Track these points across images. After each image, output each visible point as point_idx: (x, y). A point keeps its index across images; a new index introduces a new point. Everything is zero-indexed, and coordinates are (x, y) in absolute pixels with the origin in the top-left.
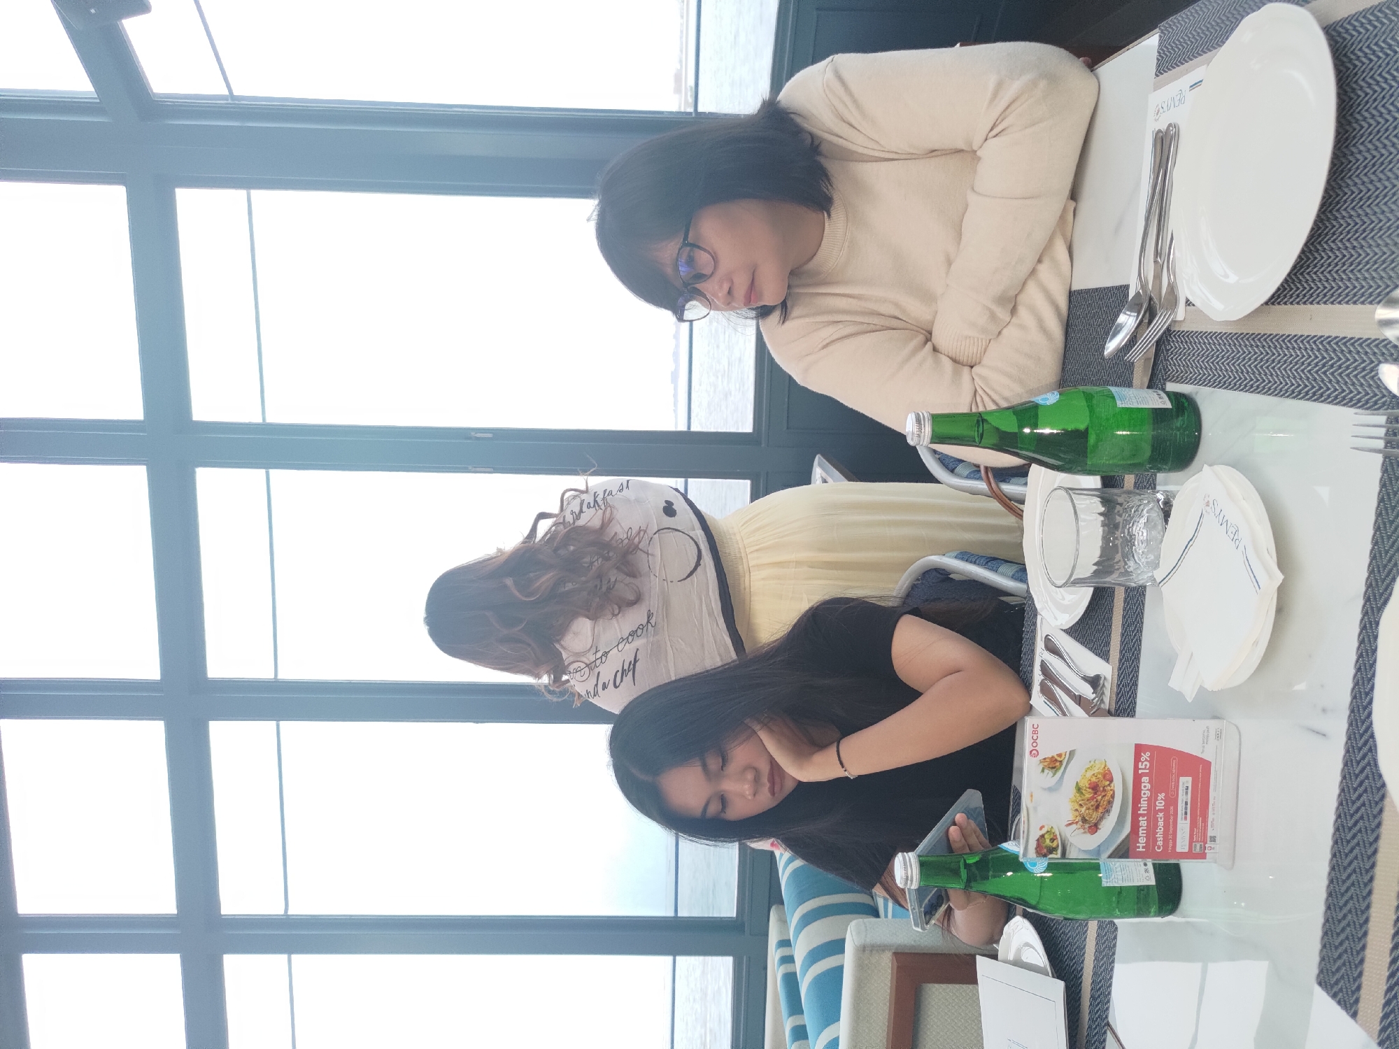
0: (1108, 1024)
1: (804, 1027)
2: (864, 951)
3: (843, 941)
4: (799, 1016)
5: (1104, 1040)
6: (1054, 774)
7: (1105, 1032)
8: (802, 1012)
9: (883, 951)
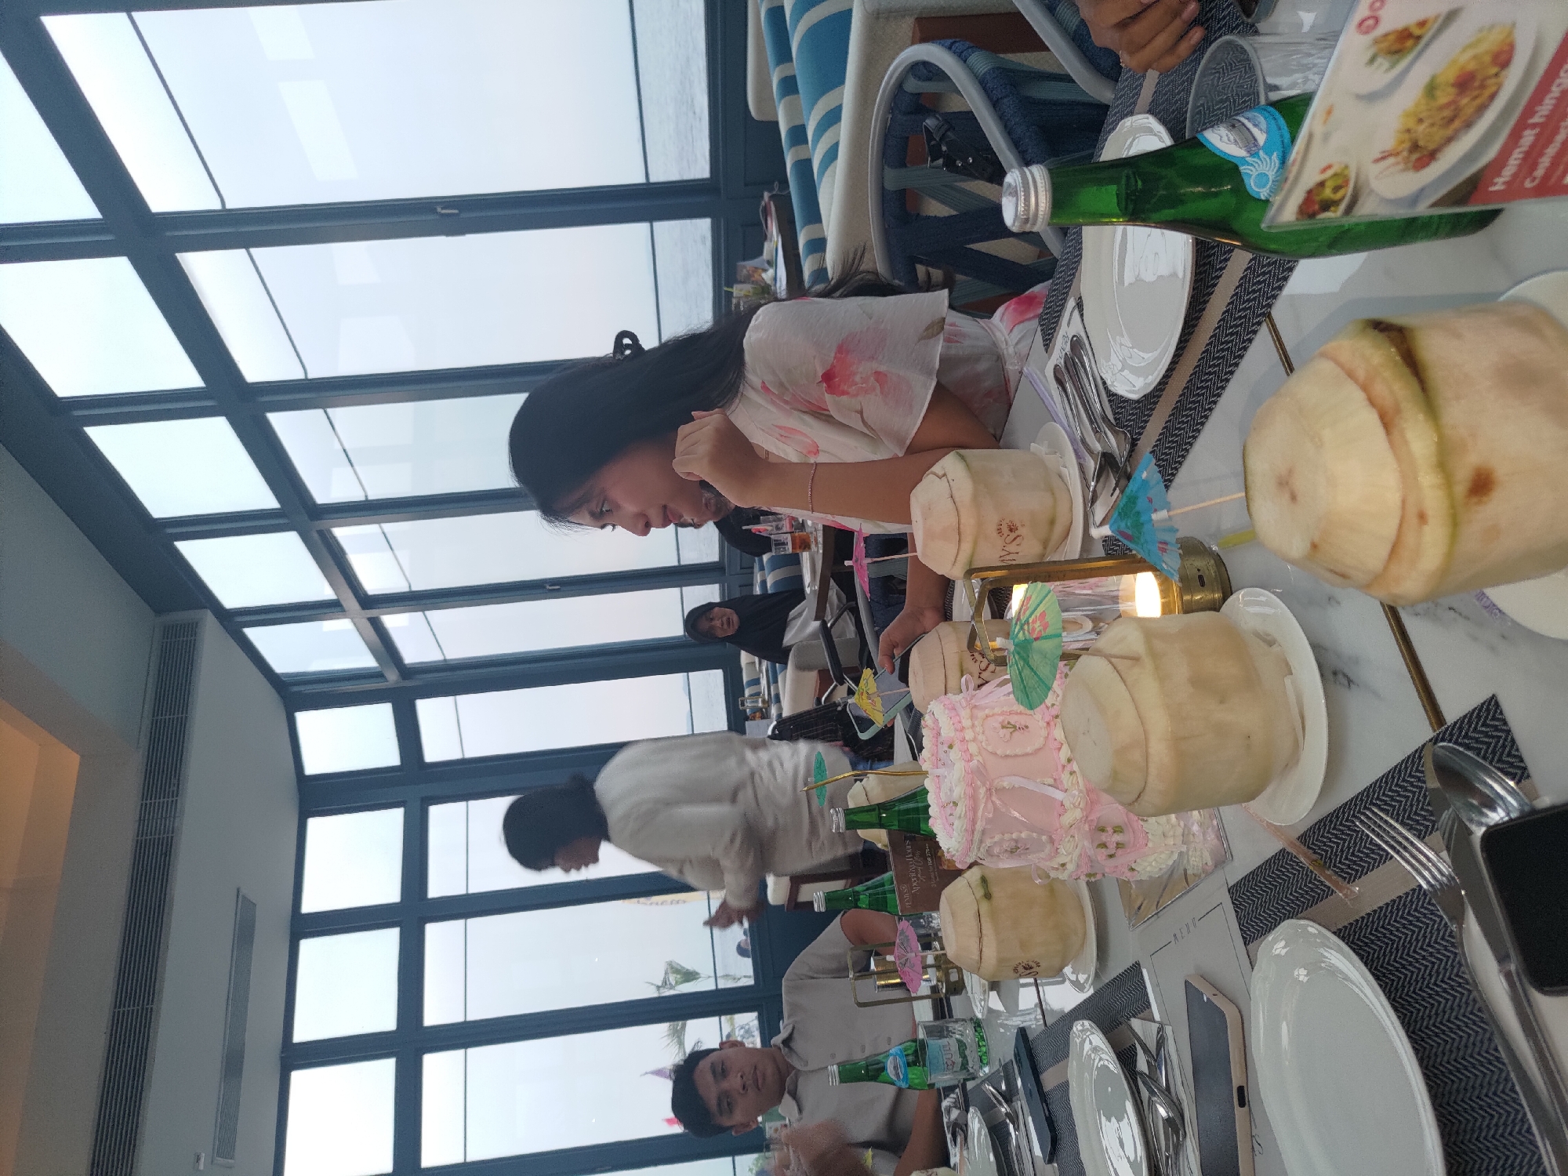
0: (1269, 316)
1: (794, 78)
2: (878, 18)
3: (850, 11)
4: (788, 65)
5: (1255, 332)
6: (1393, 66)
7: (1259, 323)
8: (790, 59)
9: (903, 17)
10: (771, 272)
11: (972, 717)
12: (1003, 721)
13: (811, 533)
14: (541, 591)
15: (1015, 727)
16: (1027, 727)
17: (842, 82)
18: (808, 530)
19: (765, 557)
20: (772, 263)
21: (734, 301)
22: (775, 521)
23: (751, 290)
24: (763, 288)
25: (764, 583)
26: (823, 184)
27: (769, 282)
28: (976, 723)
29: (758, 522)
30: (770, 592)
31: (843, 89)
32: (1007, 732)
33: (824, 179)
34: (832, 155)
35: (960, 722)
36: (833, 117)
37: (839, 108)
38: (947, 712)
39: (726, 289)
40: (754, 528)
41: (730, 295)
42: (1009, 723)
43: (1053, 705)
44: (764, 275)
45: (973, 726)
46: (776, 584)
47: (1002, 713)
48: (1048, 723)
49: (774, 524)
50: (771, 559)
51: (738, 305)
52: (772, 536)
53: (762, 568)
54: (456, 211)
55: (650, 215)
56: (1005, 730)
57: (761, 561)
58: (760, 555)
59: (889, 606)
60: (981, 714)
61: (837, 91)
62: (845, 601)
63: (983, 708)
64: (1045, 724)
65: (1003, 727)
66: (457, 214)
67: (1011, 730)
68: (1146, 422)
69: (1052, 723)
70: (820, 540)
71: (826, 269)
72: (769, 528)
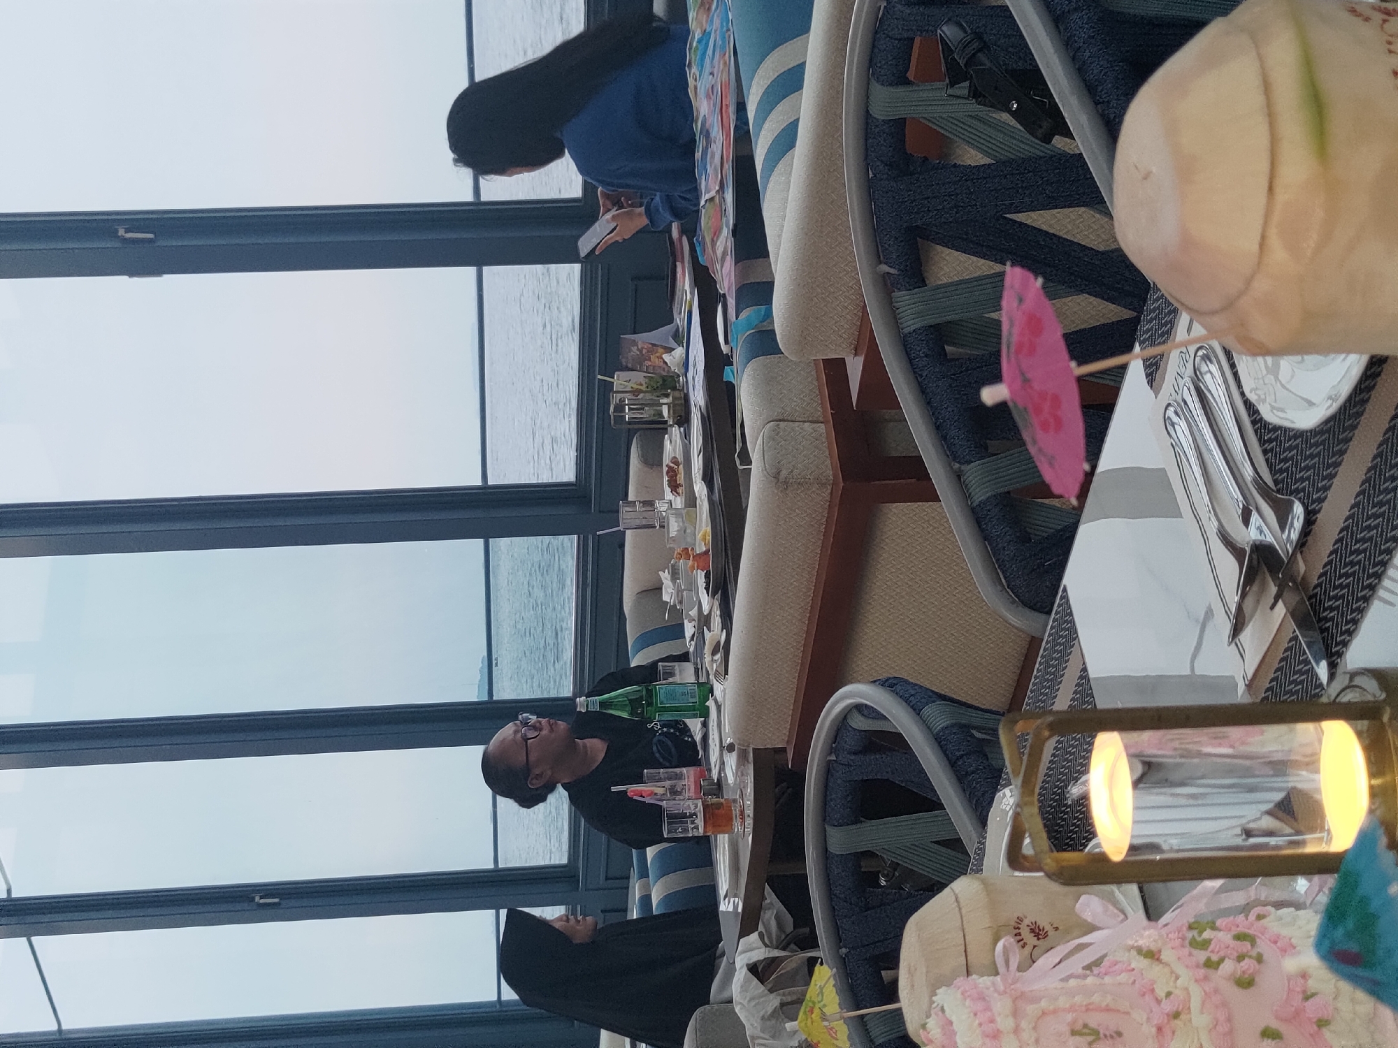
10: (679, 352)
11: (1015, 1013)
12: (1075, 1021)
13: (735, 801)
14: (245, 905)
15: (1095, 1033)
16: (1119, 1034)
17: (805, 29)
18: (728, 794)
19: (651, 852)
20: (681, 338)
21: (615, 399)
22: (670, 779)
23: (643, 381)
24: (664, 379)
25: (646, 900)
26: (771, 185)
27: (675, 369)
28: (1024, 1024)
29: (639, 779)
30: (655, 913)
31: (808, 38)
32: (1082, 1041)
33: (773, 178)
34: (786, 140)
35: (992, 1021)
36: (791, 82)
37: (800, 69)
38: (968, 1002)
39: (599, 377)
40: (632, 789)
41: (607, 388)
42: (1085, 1026)
43: (1169, 994)
44: (666, 357)
45: (1016, 1030)
46: (667, 899)
47: (1072, 1009)
48: (1160, 1029)
49: (668, 783)
50: (660, 855)
51: (620, 408)
52: (664, 804)
53: (644, 874)
54: (151, 236)
55: (479, 256)
56: (1078, 1038)
57: (643, 858)
58: (642, 846)
59: (868, 909)
60: (1031, 1009)
61: (797, 42)
62: (790, 927)
63: (1036, 1000)
64: (1154, 1030)
65: (1074, 1033)
66: (150, 241)
67: (1090, 1038)
68: (1332, 477)
69: (1167, 1030)
70: (750, 811)
71: (772, 332)
72: (660, 791)
